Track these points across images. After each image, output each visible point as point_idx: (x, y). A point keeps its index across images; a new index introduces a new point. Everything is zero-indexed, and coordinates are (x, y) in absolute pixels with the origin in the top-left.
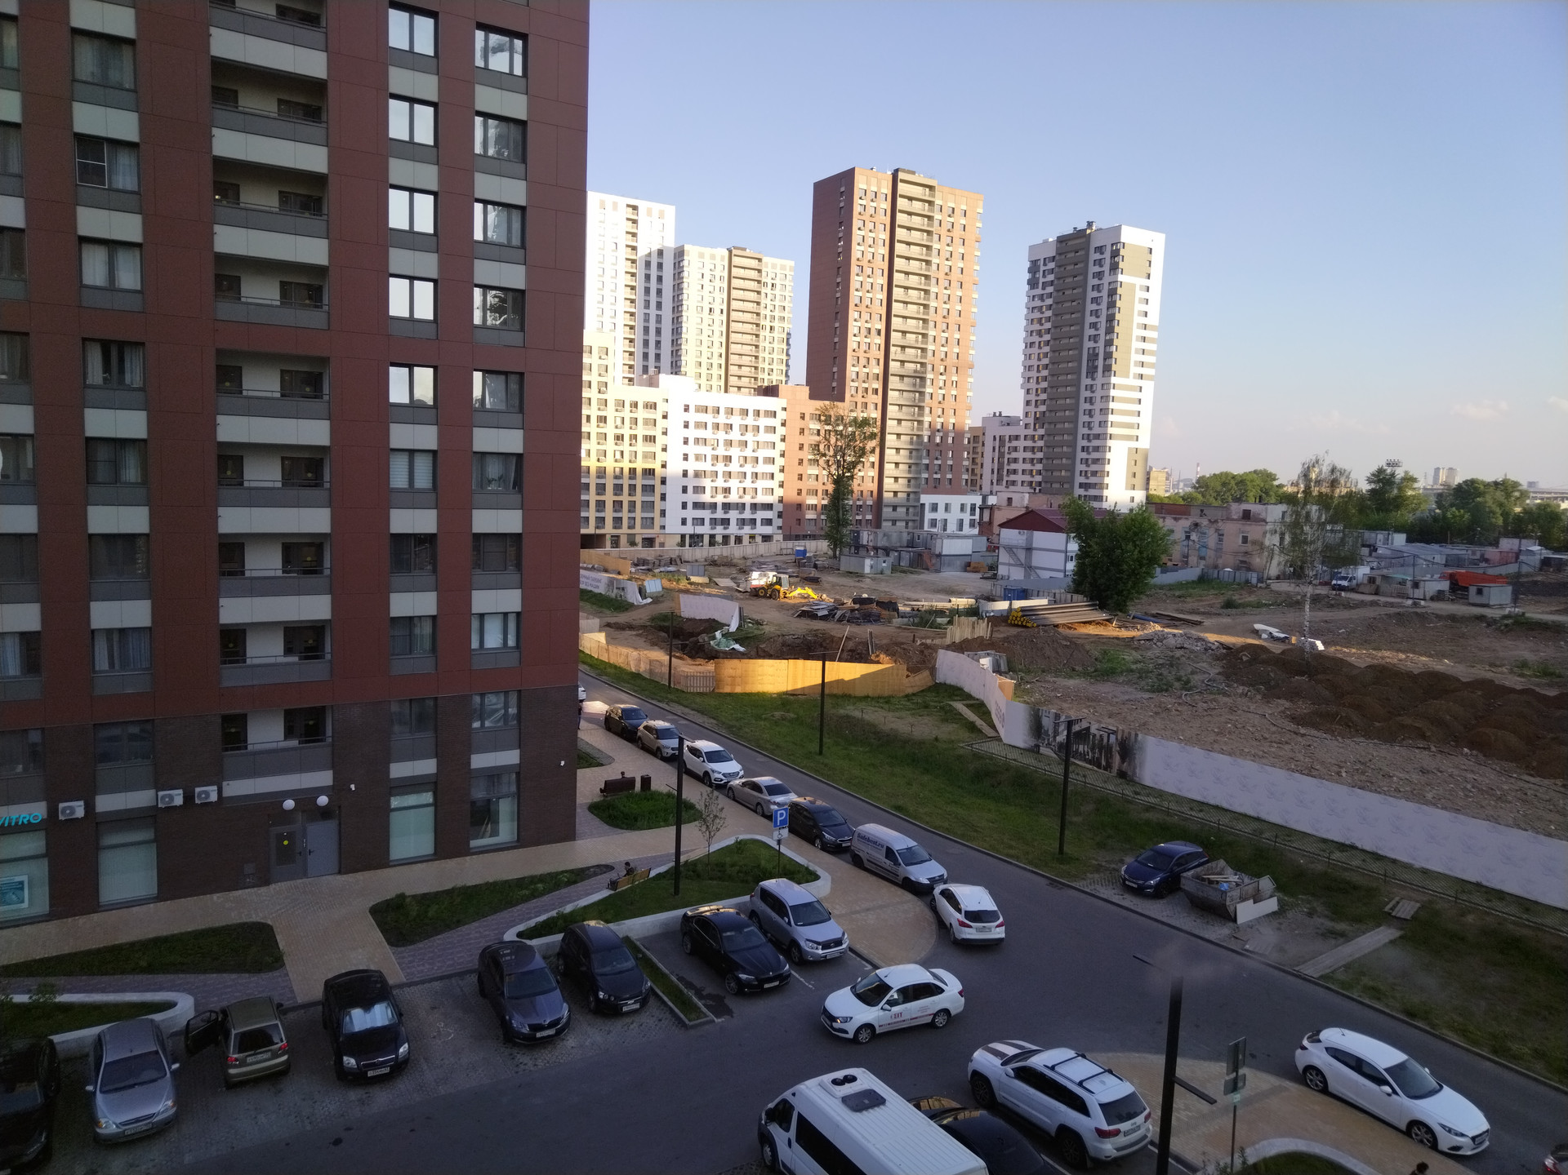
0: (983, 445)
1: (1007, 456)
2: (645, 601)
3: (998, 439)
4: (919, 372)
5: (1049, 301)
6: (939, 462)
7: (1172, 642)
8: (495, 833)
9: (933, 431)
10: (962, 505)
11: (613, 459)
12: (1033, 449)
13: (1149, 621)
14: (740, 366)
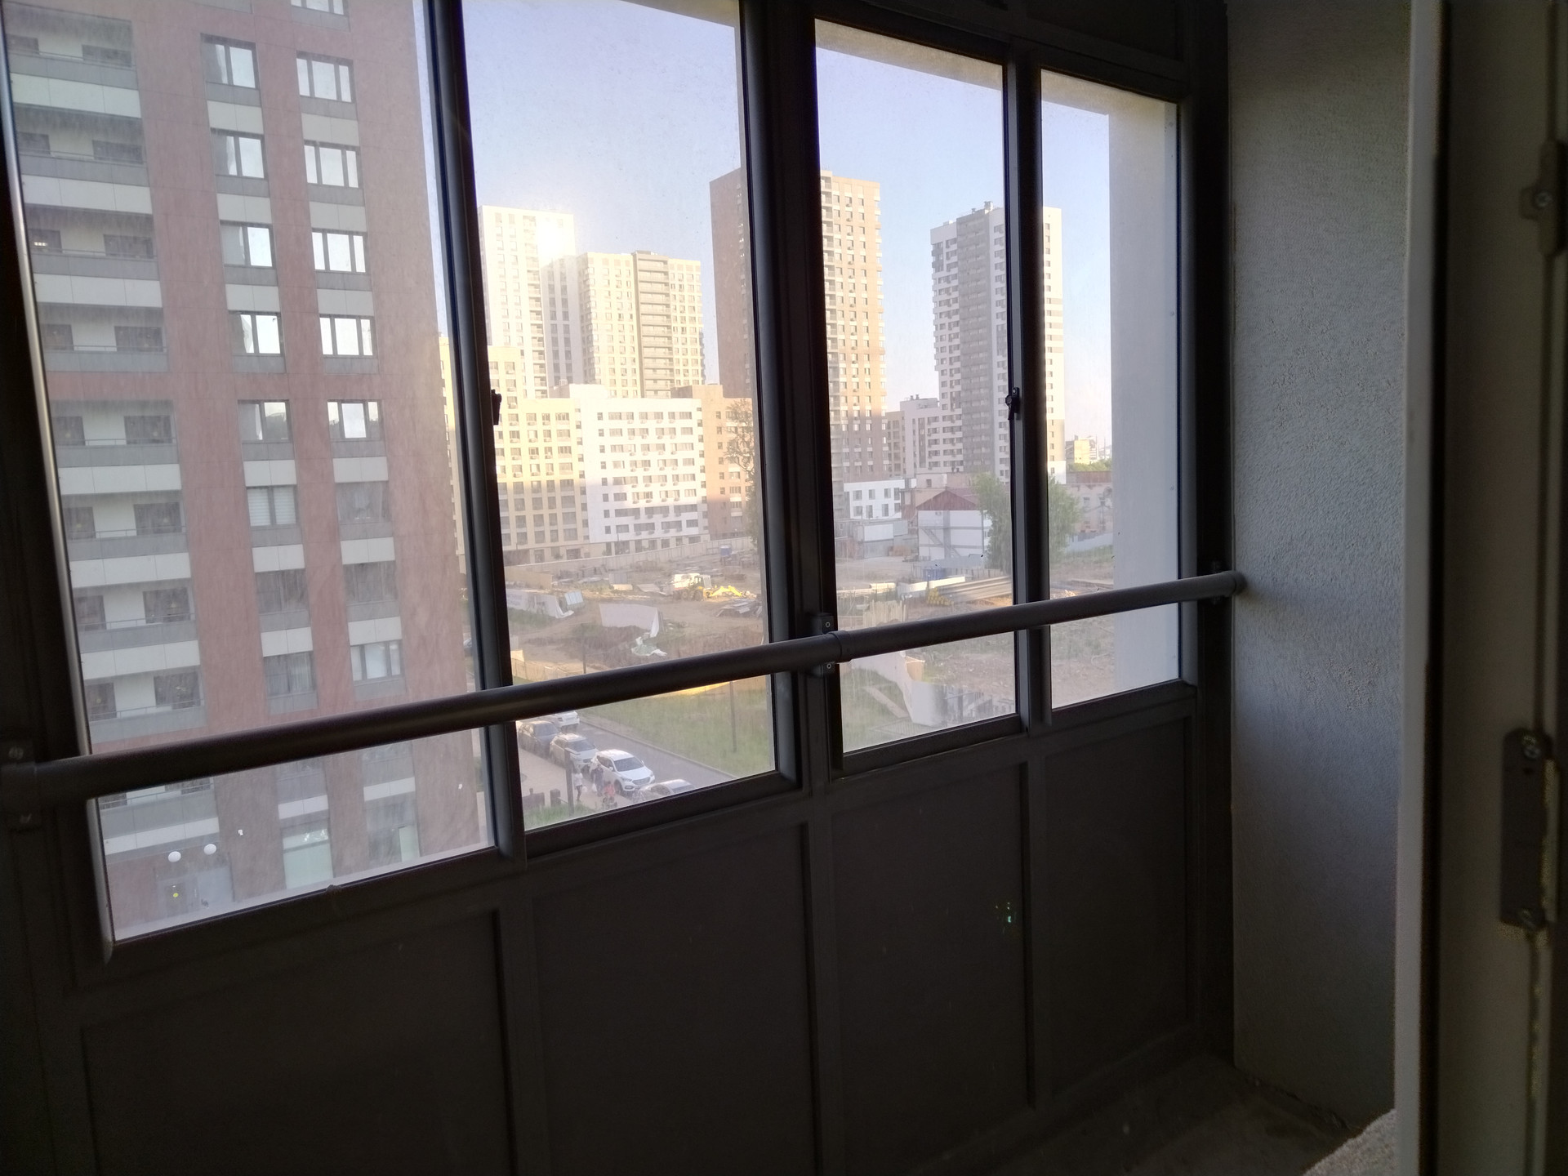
0: (903, 429)
1: (927, 438)
2: (567, 614)
3: (917, 422)
5: (955, 283)
6: (859, 450)
10: (886, 490)
11: (530, 474)
12: (952, 430)
14: (654, 370)
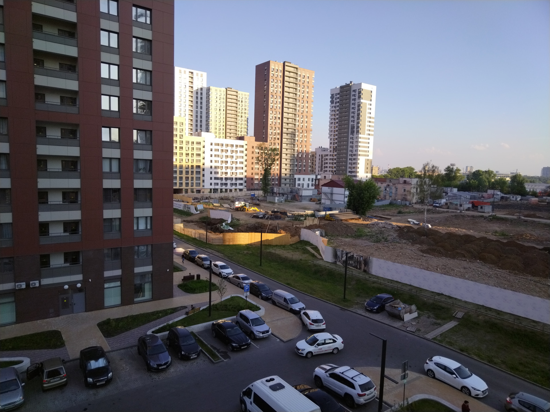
0: (316, 158)
1: (324, 162)
2: (197, 212)
3: (321, 156)
4: (293, 132)
5: (338, 108)
6: (301, 164)
7: (381, 225)
8: (144, 296)
9: (299, 153)
10: (309, 179)
11: (185, 162)
12: (333, 159)
13: (373, 218)
14: (230, 129)
